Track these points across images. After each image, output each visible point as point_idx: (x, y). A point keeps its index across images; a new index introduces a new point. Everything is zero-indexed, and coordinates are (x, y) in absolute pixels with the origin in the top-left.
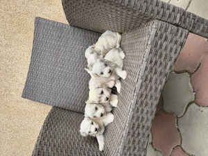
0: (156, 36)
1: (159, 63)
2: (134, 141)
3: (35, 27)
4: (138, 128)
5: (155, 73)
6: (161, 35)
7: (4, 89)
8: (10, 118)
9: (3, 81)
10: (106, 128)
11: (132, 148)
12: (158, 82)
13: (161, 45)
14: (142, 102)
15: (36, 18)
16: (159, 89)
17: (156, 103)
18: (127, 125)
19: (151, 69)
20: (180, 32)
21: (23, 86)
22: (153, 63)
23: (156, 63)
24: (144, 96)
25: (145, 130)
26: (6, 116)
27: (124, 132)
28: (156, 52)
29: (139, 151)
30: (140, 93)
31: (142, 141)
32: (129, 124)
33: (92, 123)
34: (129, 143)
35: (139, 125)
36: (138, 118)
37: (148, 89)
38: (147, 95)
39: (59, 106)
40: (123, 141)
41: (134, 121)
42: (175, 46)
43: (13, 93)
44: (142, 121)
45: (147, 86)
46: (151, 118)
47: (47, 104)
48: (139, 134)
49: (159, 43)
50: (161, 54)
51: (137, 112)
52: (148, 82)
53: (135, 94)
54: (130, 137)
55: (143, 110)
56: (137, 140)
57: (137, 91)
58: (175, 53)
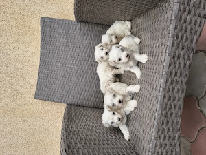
0: (179, 10)
1: (185, 37)
2: (168, 122)
3: (42, 27)
4: (170, 108)
5: (183, 49)
6: (185, 9)
7: (16, 92)
8: (24, 121)
9: (15, 85)
10: (128, 117)
11: (166, 130)
12: (186, 57)
13: (185, 19)
14: (172, 81)
15: (42, 18)
16: (188, 64)
17: (185, 80)
18: (159, 106)
19: (178, 45)
20: (202, 3)
21: (35, 88)
22: (179, 39)
23: (182, 38)
24: (174, 74)
25: (177, 109)
26: (20, 119)
27: (156, 114)
28: (181, 26)
29: (173, 132)
30: (169, 70)
31: (175, 121)
32: (161, 105)
33: (114, 114)
34: (163, 124)
35: (171, 105)
36: (170, 97)
37: (177, 66)
38: (176, 73)
39: (74, 103)
40: (156, 123)
41: (166, 101)
42: (199, 20)
43: (25, 96)
44: (174, 100)
45: (175, 63)
46: (182, 96)
47: (61, 102)
48: (171, 115)
49: (183, 17)
50: (186, 28)
51: (168, 91)
52: (176, 58)
53: (164, 73)
54: (163, 118)
55: (173, 89)
56: (170, 121)
57: (166, 69)
58: (200, 26)
